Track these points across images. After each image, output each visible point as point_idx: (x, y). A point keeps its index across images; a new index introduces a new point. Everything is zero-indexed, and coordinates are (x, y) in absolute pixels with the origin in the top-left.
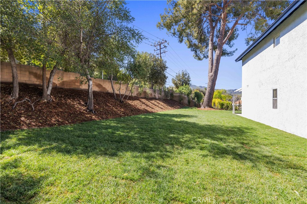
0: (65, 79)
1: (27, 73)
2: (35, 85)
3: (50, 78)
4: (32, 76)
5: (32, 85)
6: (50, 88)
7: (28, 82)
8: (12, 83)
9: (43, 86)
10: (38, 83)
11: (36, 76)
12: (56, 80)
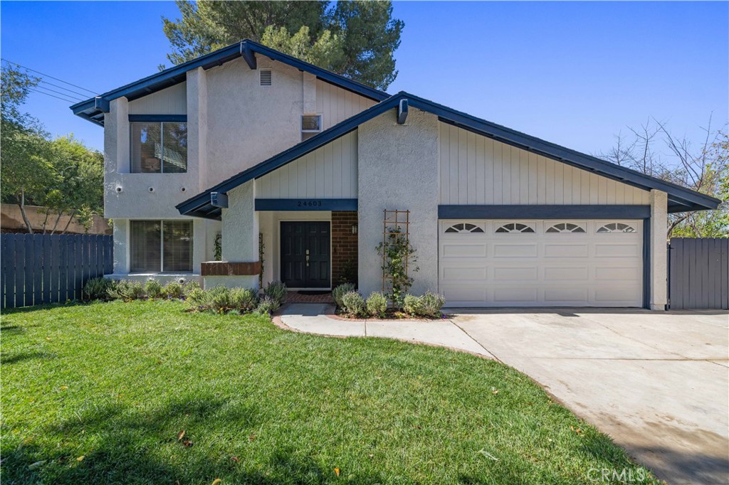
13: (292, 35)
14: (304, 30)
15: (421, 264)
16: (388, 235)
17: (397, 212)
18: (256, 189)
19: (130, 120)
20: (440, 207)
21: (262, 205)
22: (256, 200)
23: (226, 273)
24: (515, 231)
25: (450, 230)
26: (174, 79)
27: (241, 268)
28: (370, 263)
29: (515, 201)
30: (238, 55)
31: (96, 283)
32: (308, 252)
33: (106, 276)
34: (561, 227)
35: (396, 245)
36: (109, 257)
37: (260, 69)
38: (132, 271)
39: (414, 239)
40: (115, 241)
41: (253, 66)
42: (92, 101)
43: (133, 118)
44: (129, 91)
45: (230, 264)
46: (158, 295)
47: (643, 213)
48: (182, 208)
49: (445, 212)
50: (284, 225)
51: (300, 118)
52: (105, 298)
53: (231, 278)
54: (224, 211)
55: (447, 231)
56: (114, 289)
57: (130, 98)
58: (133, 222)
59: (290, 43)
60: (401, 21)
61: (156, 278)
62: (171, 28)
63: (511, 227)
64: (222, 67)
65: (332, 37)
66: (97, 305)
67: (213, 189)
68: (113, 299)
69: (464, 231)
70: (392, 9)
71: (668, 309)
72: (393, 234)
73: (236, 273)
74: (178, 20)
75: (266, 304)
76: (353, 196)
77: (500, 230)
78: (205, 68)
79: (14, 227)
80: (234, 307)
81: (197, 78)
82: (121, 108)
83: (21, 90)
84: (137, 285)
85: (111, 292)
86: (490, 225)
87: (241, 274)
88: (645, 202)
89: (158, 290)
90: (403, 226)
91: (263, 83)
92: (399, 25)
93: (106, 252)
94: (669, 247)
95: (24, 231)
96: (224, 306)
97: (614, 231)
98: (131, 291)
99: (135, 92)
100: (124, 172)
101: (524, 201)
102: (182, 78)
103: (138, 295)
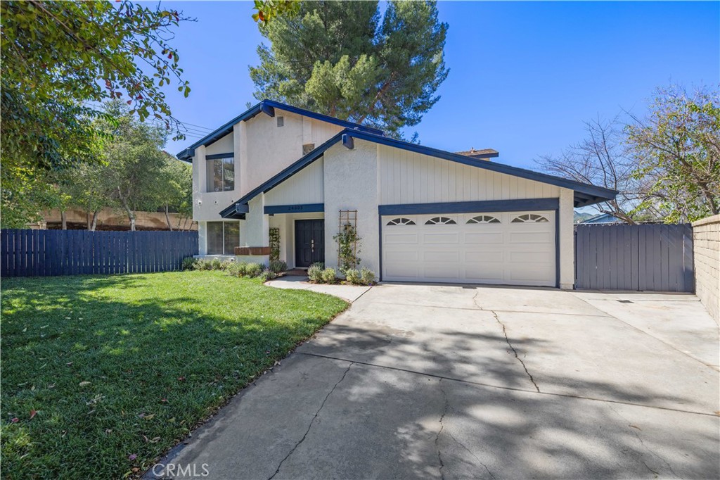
0: (112, 216)
1: (72, 212)
2: (80, 224)
3: (94, 216)
4: (77, 215)
5: (76, 224)
6: (94, 227)
7: (73, 221)
8: (61, 223)
9: (87, 224)
10: (82, 221)
11: (81, 214)
12: (102, 217)
13: (334, 66)
14: (345, 58)
15: (366, 248)
16: (342, 228)
17: (348, 211)
18: (264, 200)
19: (207, 159)
20: (380, 207)
21: (270, 210)
22: (265, 207)
23: (248, 254)
24: (440, 223)
25: (390, 224)
26: (227, 131)
27: (257, 251)
28: (332, 248)
29: (438, 200)
30: (259, 111)
31: (188, 260)
32: (313, 242)
33: (194, 256)
34: (479, 219)
35: (349, 235)
36: (196, 244)
37: (277, 116)
38: (208, 254)
39: (360, 230)
40: (200, 235)
41: (272, 114)
42: (186, 151)
43: (208, 158)
44: (205, 142)
45: (250, 248)
46: (218, 267)
47: (553, 204)
48: (223, 214)
49: (384, 210)
50: (297, 222)
51: (302, 147)
52: (192, 269)
53: (250, 257)
54: (247, 215)
55: (388, 224)
56: (196, 264)
57: (206, 145)
58: (209, 223)
59: (333, 72)
60: (445, 23)
61: (219, 258)
62: (254, 73)
63: (437, 220)
64: (255, 118)
65: (368, 60)
66: (187, 272)
67: (237, 202)
68: (195, 269)
69: (401, 224)
70: (437, 13)
71: (576, 288)
72: (347, 226)
73: (253, 254)
74: (258, 67)
75: (266, 273)
76: (322, 202)
77: (428, 223)
78: (245, 120)
79: (163, 228)
80: (248, 274)
81: (240, 128)
82: (201, 152)
83: (163, 139)
84: (208, 262)
85: (194, 265)
86: (420, 219)
87: (256, 255)
88: (554, 195)
89: (218, 265)
90: (352, 222)
91: (279, 125)
92: (444, 27)
93: (195, 240)
94: (576, 234)
95: (168, 229)
96: (243, 273)
97: (527, 221)
98: (204, 265)
99: (208, 141)
100: (203, 192)
101: (445, 199)
102: (231, 130)
103: (208, 267)
